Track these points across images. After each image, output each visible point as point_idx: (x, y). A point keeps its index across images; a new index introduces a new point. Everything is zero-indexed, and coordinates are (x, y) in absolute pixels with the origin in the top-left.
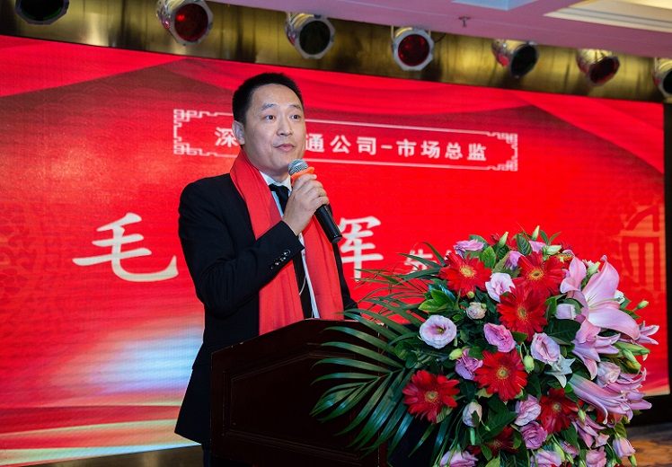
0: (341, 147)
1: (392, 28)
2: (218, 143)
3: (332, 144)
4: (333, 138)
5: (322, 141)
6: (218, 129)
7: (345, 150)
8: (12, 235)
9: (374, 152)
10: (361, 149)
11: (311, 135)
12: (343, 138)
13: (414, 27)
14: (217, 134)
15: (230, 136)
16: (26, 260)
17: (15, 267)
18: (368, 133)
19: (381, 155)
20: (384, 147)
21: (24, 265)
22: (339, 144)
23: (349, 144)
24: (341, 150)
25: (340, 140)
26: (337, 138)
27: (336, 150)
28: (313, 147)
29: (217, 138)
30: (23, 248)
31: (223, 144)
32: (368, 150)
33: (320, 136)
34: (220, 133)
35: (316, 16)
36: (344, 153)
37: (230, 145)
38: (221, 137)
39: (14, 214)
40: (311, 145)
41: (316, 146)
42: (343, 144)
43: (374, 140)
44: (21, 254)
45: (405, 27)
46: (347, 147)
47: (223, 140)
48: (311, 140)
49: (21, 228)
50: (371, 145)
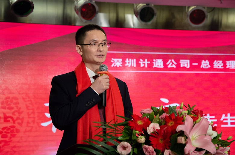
0: (172, 65)
1: (187, 7)
2: (113, 65)
3: (167, 64)
4: (167, 61)
5: (162, 62)
6: (113, 59)
7: (174, 66)
8: (13, 110)
9: (188, 67)
10: (182, 66)
11: (157, 60)
12: (173, 61)
13: (197, 6)
14: (112, 61)
15: (118, 62)
16: (20, 121)
17: (14, 125)
18: (185, 58)
19: (192, 68)
20: (194, 64)
21: (19, 123)
22: (171, 64)
23: (176, 64)
24: (172, 67)
25: (171, 62)
26: (170, 61)
27: (169, 66)
28: (158, 66)
29: (112, 63)
30: (18, 116)
31: (115, 66)
32: (186, 66)
33: (161, 60)
34: (114, 61)
35: (147, 5)
36: (173, 67)
37: (118, 66)
38: (114, 63)
39: (15, 101)
40: (157, 65)
41: (159, 65)
42: (173, 63)
43: (188, 61)
44: (18, 118)
45: (193, 6)
46: (175, 65)
47: (115, 64)
48: (157, 62)
49: (17, 107)
50: (187, 64)
